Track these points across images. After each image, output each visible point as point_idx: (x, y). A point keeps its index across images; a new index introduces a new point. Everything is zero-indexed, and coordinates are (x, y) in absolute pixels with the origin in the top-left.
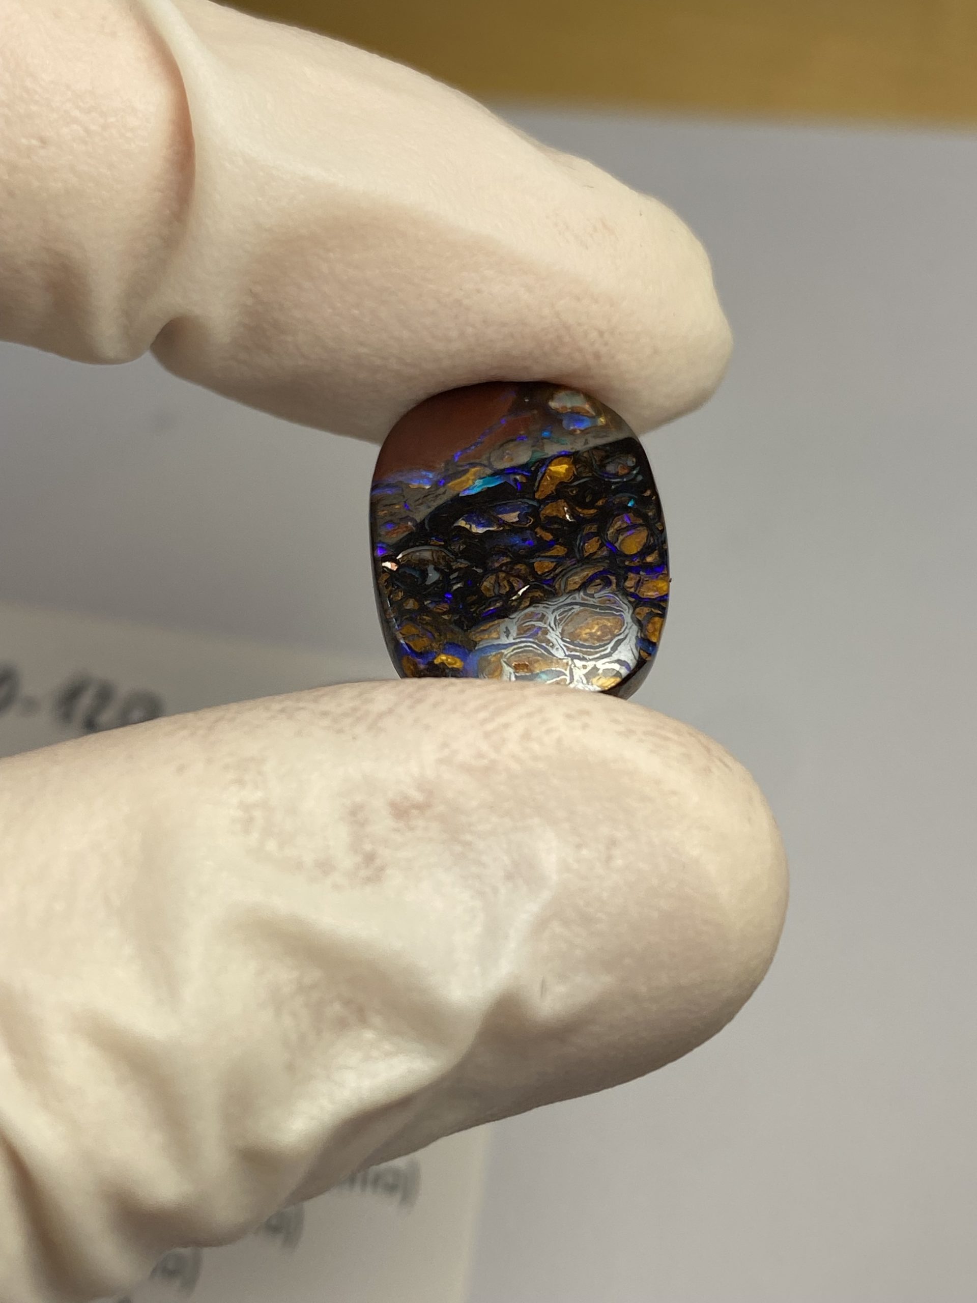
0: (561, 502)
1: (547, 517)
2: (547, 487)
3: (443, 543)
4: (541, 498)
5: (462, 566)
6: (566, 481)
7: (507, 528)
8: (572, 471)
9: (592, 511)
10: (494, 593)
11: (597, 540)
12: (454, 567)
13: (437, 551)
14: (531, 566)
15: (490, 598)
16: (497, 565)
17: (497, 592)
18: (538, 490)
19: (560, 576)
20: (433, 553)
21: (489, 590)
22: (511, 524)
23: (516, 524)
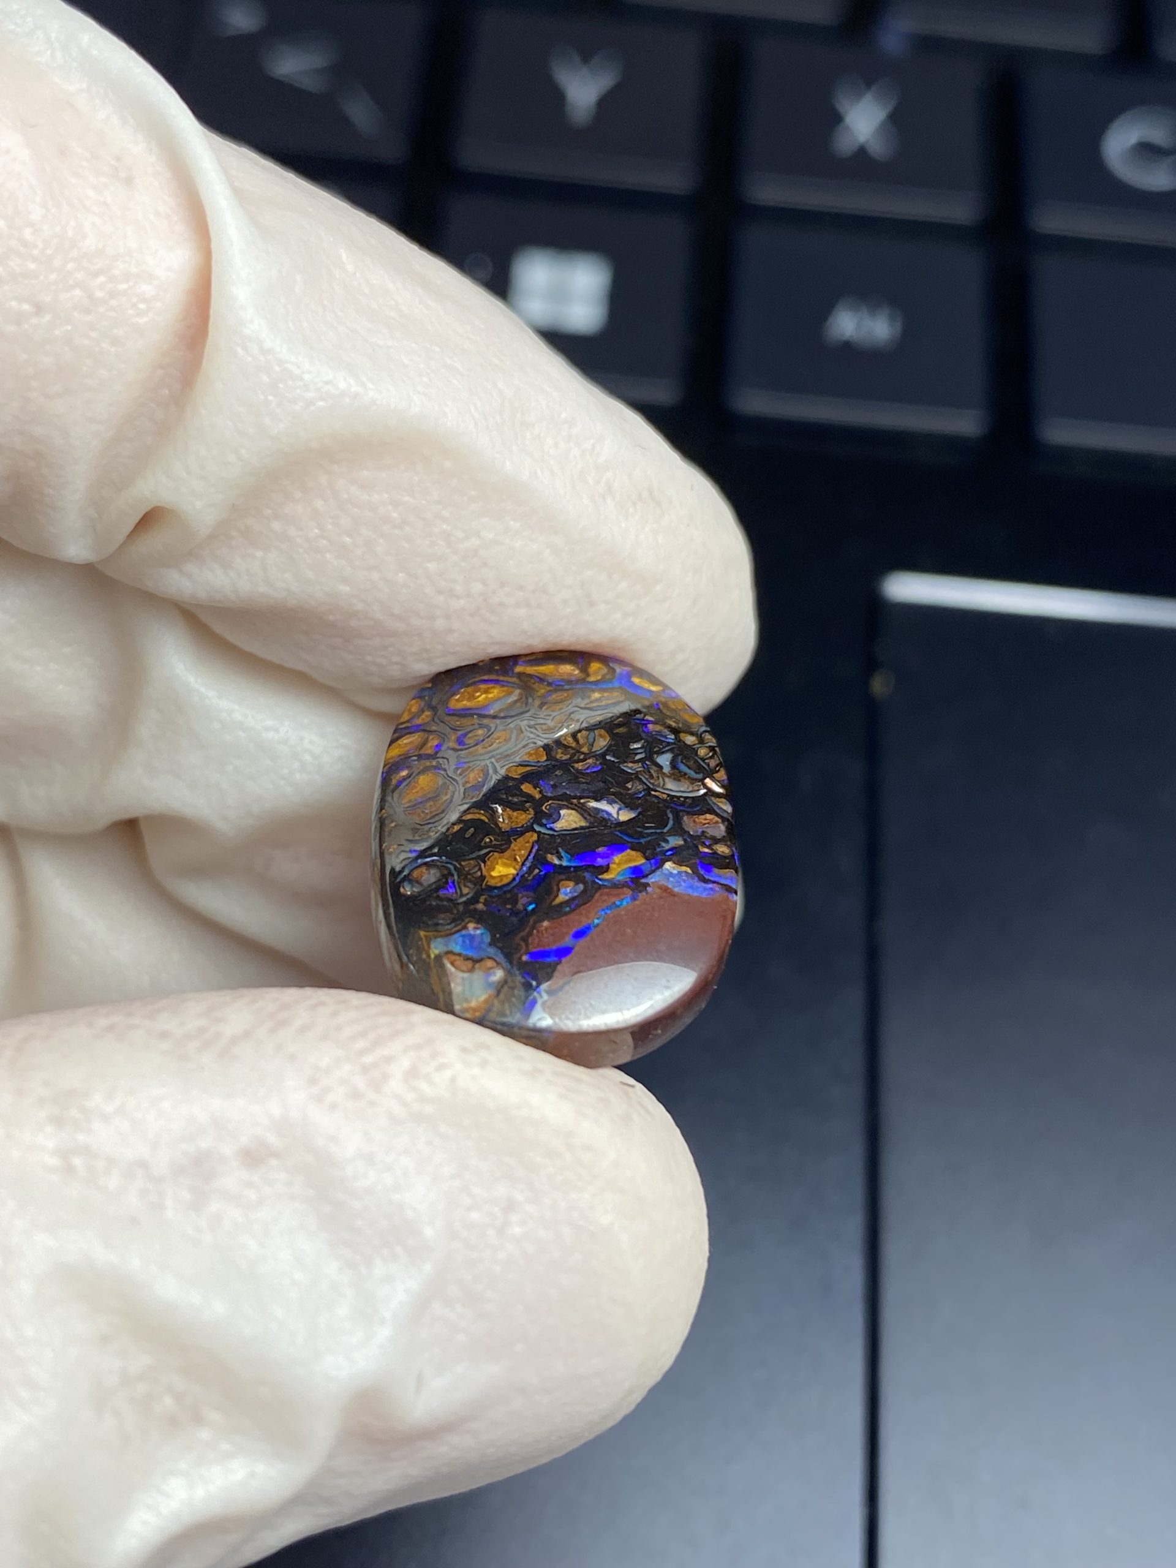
0: (505, 827)
1: (525, 810)
2: (522, 848)
3: (653, 793)
4: (530, 833)
5: (630, 765)
6: (496, 854)
7: (575, 801)
8: (487, 867)
12: (640, 765)
16: (590, 761)
18: (533, 843)
20: (664, 785)
21: (601, 736)
22: (570, 806)
23: (564, 805)
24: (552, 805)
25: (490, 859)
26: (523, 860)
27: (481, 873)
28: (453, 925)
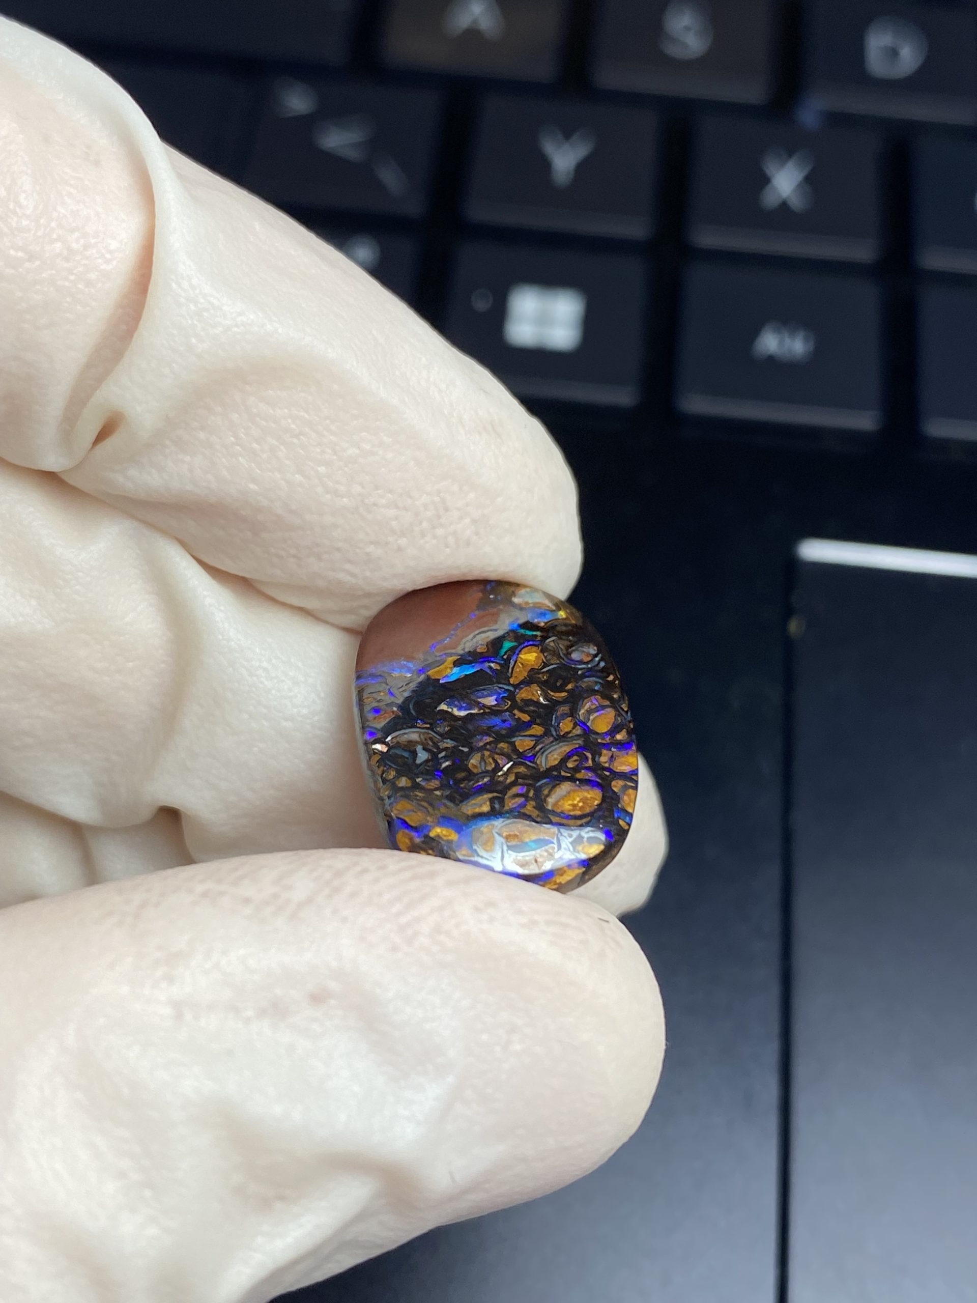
0: (535, 687)
1: (522, 700)
3: (428, 726)
4: (515, 683)
5: (449, 746)
6: (537, 668)
7: (487, 710)
8: (541, 659)
9: (564, 694)
10: (481, 769)
11: (570, 720)
12: (441, 747)
13: (424, 733)
14: (513, 744)
15: (477, 774)
16: (481, 744)
17: (483, 768)
18: (512, 676)
19: (539, 754)
20: (420, 736)
21: (475, 767)
22: (491, 707)
23: (495, 707)
24: (503, 706)
25: (540, 664)
26: (516, 665)
27: (544, 655)
28: (554, 625)
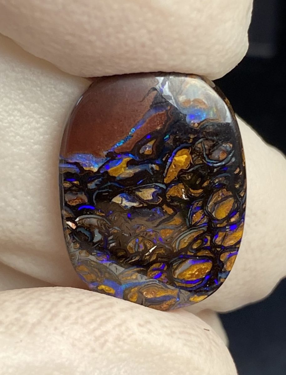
0: (181, 186)
1: (171, 197)
2: (172, 174)
3: (104, 215)
4: (168, 183)
5: (116, 231)
6: (185, 168)
7: (145, 205)
8: (189, 160)
9: (200, 191)
10: (135, 251)
12: (111, 232)
13: (101, 220)
15: (132, 254)
17: (136, 250)
18: (166, 176)
19: (176, 239)
20: (98, 221)
21: (132, 249)
22: (147, 202)
23: (150, 202)
24: (156, 201)
25: (187, 165)
26: (171, 166)
27: (192, 156)
28: (205, 125)
